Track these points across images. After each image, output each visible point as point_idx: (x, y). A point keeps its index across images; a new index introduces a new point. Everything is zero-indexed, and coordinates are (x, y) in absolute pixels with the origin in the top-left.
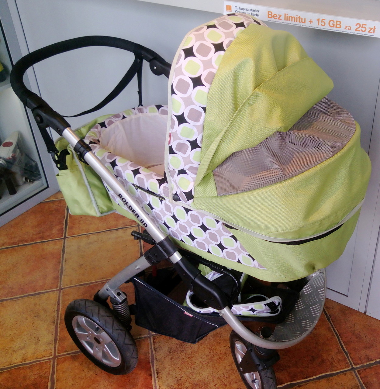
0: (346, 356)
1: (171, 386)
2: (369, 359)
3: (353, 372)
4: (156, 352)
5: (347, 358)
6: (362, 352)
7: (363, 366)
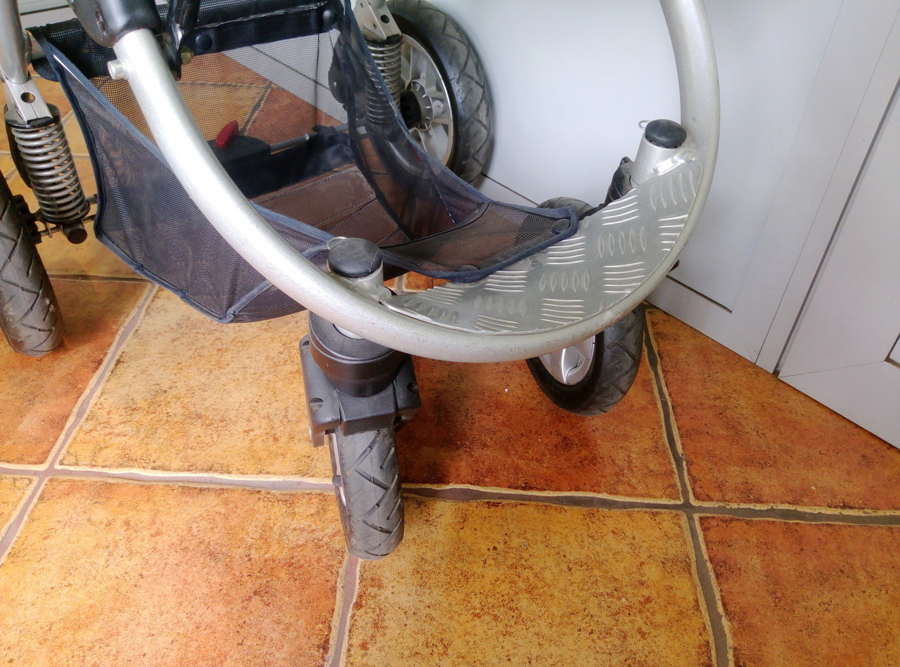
0: (674, 465)
3: (684, 518)
4: (147, 317)
5: (675, 470)
6: (734, 470)
7: (722, 510)
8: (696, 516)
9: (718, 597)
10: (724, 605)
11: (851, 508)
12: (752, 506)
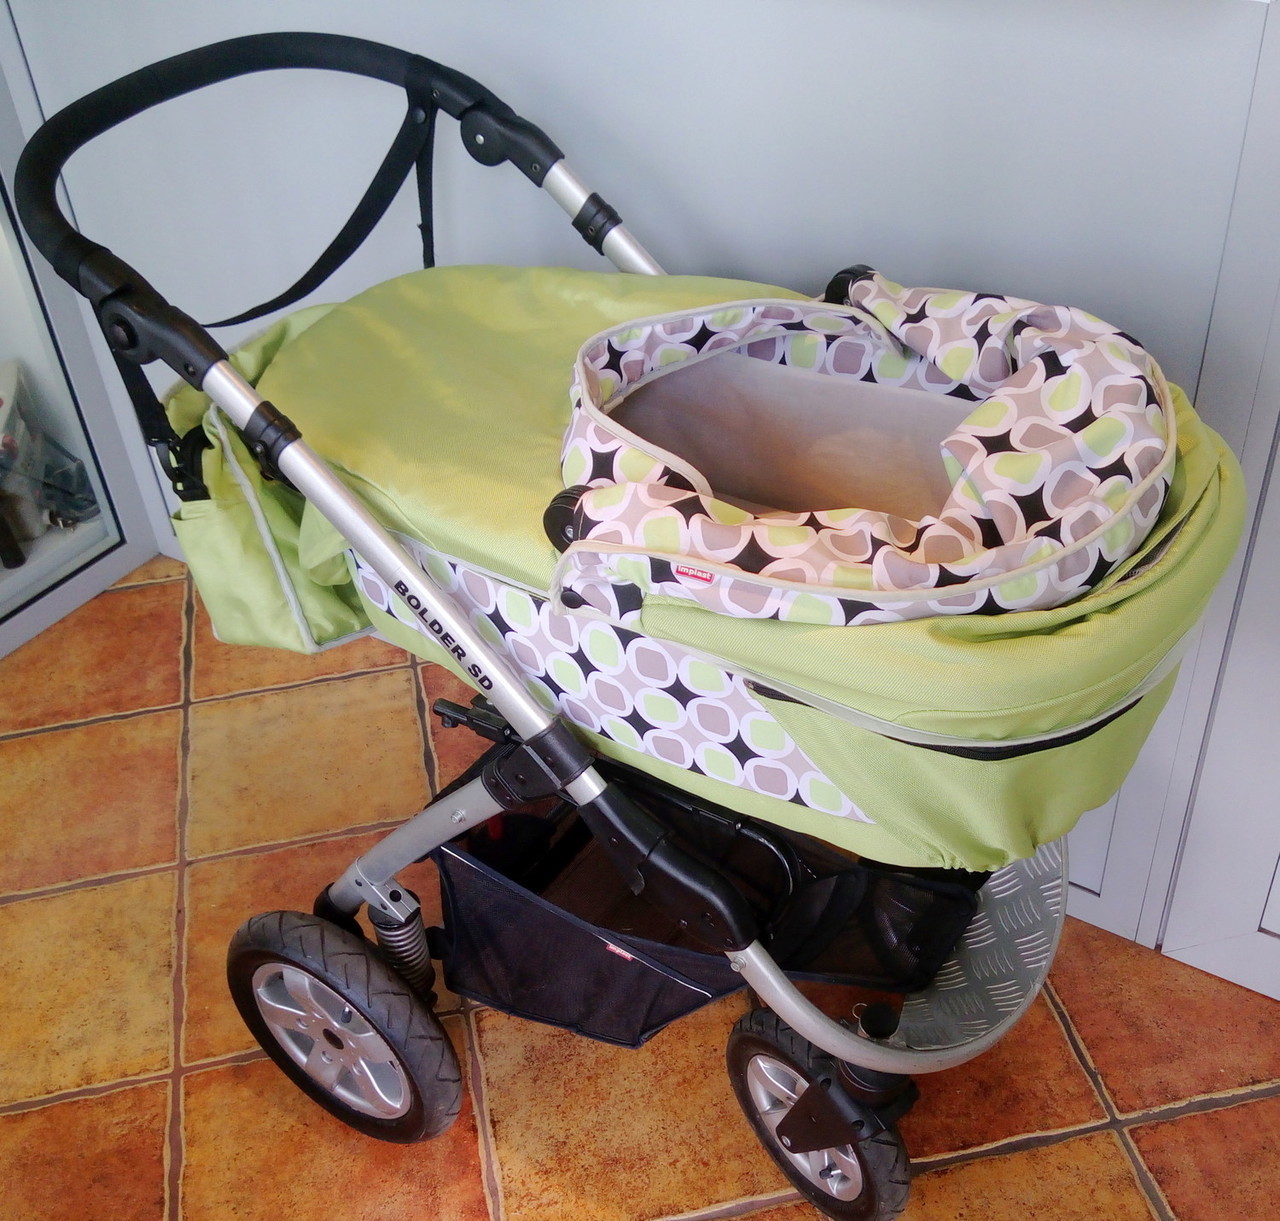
0: (1091, 1083)
1: (537, 1161)
2: (1166, 1093)
3: (1115, 1135)
4: (487, 1059)
5: (1094, 1088)
6: (1146, 1071)
7: (1147, 1117)
8: (1126, 1130)
9: (1165, 1203)
10: (1173, 1208)
11: (1260, 1082)
12: (1171, 1106)
